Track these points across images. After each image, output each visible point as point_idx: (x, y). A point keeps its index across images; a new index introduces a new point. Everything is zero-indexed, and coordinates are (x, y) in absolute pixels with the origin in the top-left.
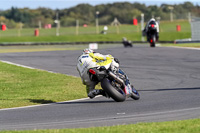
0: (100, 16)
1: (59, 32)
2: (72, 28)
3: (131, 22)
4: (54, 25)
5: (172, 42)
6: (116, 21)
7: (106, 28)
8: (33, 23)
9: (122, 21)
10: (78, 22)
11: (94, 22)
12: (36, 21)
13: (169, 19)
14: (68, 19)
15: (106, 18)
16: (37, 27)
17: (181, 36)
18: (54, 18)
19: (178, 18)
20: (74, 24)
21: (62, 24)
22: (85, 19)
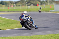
3: (37, 5)
5: (49, 11)
6: (32, 5)
8: (8, 5)
10: (21, 5)
11: (25, 5)
12: (9, 5)
13: (48, 4)
14: (18, 4)
15: (29, 4)
16: (9, 6)
17: (51, 9)
18: (14, 4)
21: (16, 6)
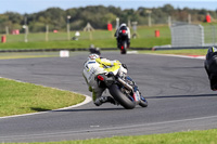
0: (71, 21)
1: (27, 38)
2: (41, 34)
3: (105, 28)
4: (23, 31)
5: (150, 49)
6: (89, 26)
7: (77, 34)
9: (96, 26)
10: (47, 27)
11: (65, 27)
12: (4, 27)
13: (147, 23)
14: (39, 25)
15: (78, 23)
16: (4, 33)
17: (160, 42)
18: (22, 23)
19: (156, 22)
20: (44, 30)
21: (31, 30)
22: (55, 25)
